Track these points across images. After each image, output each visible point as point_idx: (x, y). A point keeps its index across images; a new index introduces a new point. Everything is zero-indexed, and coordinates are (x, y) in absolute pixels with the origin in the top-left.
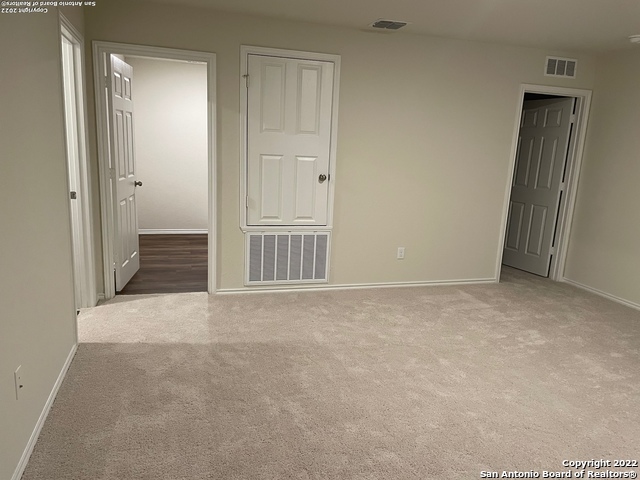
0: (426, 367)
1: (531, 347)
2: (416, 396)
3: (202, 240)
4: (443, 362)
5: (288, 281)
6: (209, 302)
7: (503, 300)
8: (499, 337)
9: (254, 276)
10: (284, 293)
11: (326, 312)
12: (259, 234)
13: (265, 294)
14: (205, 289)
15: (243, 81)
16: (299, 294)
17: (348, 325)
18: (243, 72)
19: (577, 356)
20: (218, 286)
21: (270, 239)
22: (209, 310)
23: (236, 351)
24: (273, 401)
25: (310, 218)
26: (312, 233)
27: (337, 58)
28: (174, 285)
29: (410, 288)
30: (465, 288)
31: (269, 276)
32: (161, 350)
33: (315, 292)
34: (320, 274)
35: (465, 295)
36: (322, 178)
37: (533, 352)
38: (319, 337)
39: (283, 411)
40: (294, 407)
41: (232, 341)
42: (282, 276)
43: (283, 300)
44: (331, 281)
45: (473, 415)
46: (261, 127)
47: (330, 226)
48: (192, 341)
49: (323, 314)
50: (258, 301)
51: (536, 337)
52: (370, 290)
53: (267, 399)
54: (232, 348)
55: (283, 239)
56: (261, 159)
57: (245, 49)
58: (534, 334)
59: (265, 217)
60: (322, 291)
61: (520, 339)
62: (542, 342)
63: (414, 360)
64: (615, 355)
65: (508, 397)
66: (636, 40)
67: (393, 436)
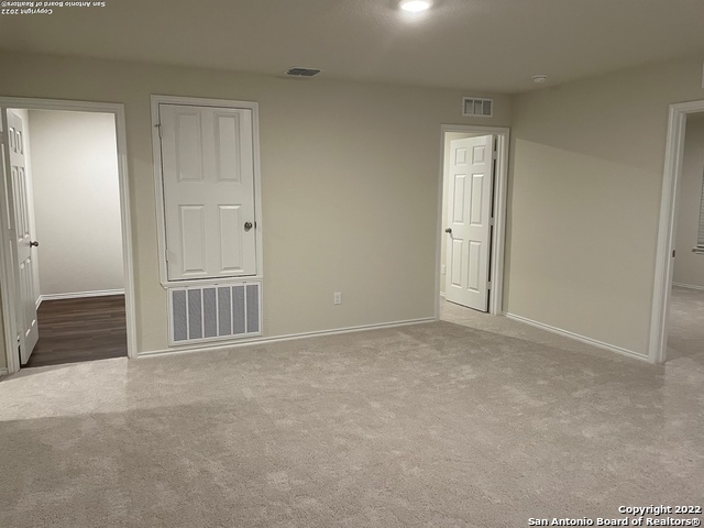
0: (356, 411)
1: (461, 382)
2: (342, 441)
3: (119, 301)
4: (375, 405)
5: (218, 337)
6: (129, 367)
7: (441, 338)
8: (433, 374)
9: (180, 335)
10: (214, 351)
11: (258, 367)
12: (183, 289)
13: (193, 354)
14: (125, 354)
15: (155, 130)
16: (230, 350)
17: (281, 377)
18: (155, 121)
19: (506, 387)
20: (139, 350)
21: (194, 294)
22: (128, 375)
23: (154, 416)
24: (192, 463)
25: (238, 268)
26: (241, 284)
27: (255, 105)
28: (90, 353)
29: (349, 334)
30: (405, 329)
31: (196, 334)
32: (70, 423)
33: (248, 347)
34: (253, 327)
35: (403, 336)
36: (248, 226)
37: (463, 387)
38: (249, 394)
39: (203, 471)
40: (215, 466)
41: (152, 405)
42: (211, 332)
43: (213, 358)
44: (266, 333)
45: (398, 453)
46: (178, 177)
47: (260, 276)
48: (106, 410)
49: (255, 369)
50: (184, 362)
51: (468, 372)
52: (308, 339)
53: (187, 462)
54: (152, 414)
55: (210, 293)
56: (180, 210)
57: (155, 99)
58: (467, 369)
59: (188, 271)
60: (257, 345)
61: (453, 375)
62: (473, 376)
63: (345, 406)
64: (542, 382)
65: (433, 433)
66: (539, 80)
67: (315, 483)
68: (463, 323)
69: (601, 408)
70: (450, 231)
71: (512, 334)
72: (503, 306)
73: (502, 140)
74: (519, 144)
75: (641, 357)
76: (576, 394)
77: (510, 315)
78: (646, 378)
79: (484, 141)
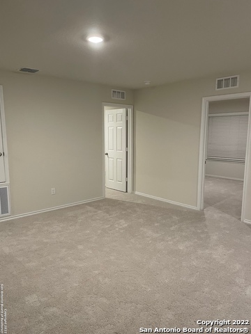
0: (71, 252)
1: (121, 229)
2: (66, 271)
4: (80, 247)
7: (107, 207)
8: (107, 226)
11: (10, 233)
17: (25, 238)
19: (141, 229)
27: (1, 87)
29: (60, 209)
30: (89, 204)
33: (2, 222)
35: (89, 208)
37: (122, 231)
38: (6, 250)
44: (13, 214)
45: (96, 272)
47: (8, 182)
49: (9, 235)
51: (123, 223)
52: (38, 214)
58: (122, 221)
61: (116, 226)
62: (126, 225)
63: (64, 250)
64: (156, 224)
65: (112, 258)
66: (147, 83)
67: (54, 298)
68: (116, 198)
69: (184, 234)
70: (107, 154)
71: (139, 202)
72: (133, 189)
73: (130, 111)
74: (138, 113)
75: (194, 208)
76: (172, 228)
77: (136, 193)
78: (197, 217)
79: (122, 111)
